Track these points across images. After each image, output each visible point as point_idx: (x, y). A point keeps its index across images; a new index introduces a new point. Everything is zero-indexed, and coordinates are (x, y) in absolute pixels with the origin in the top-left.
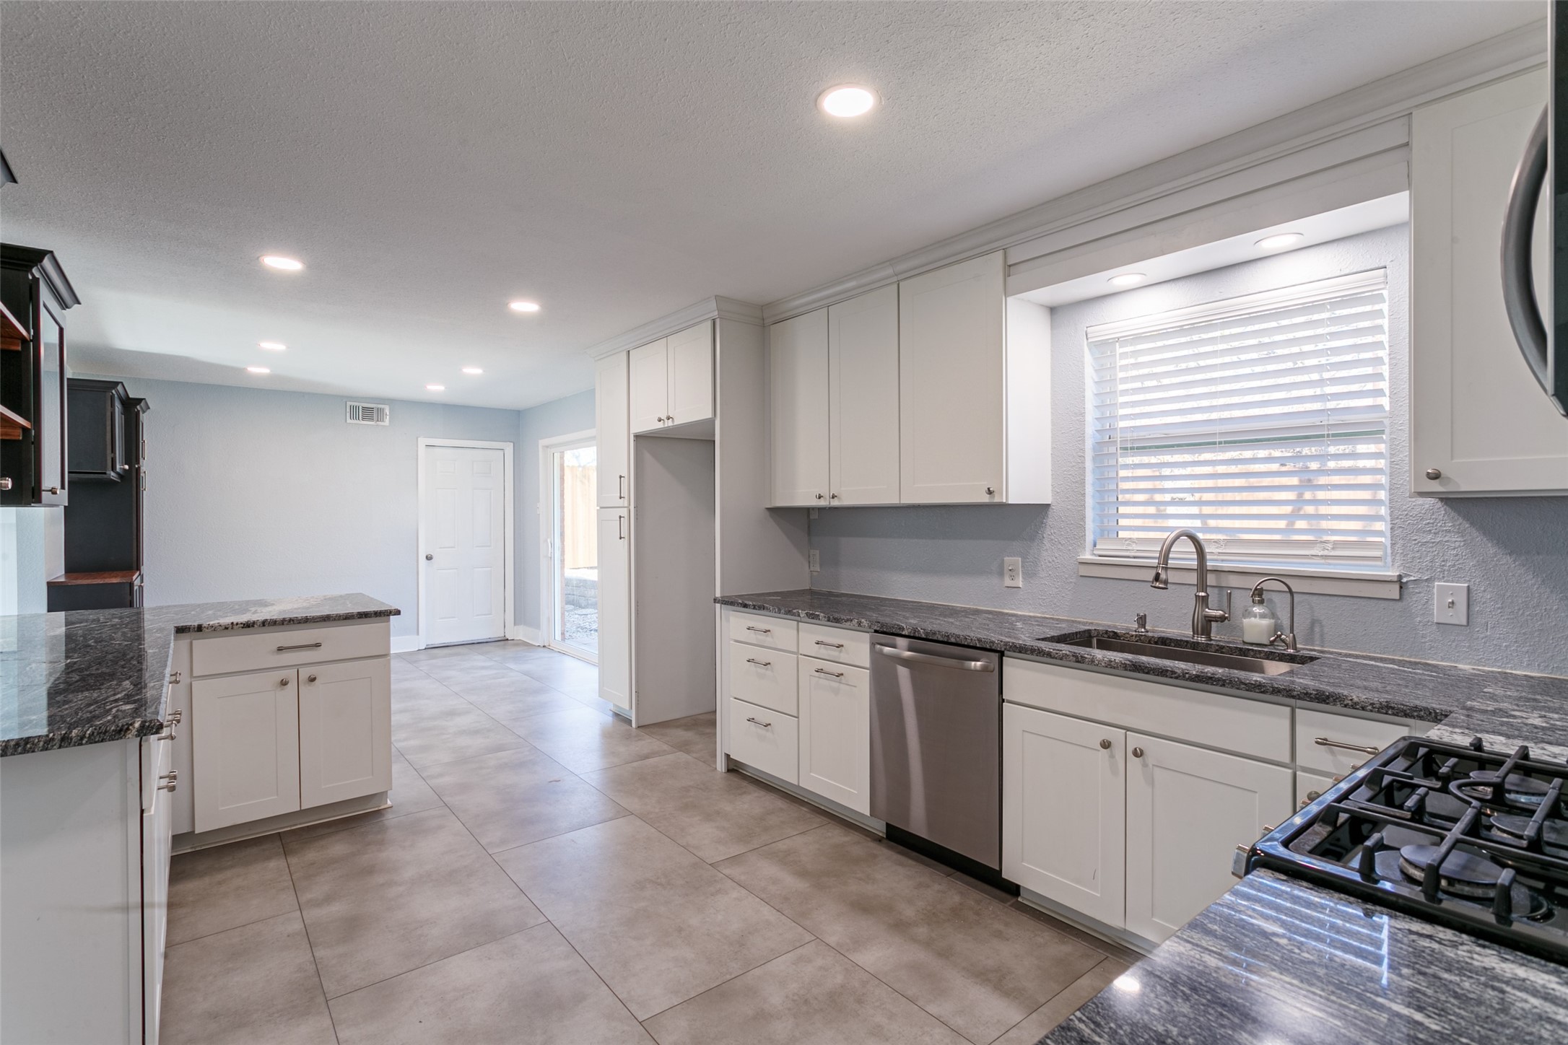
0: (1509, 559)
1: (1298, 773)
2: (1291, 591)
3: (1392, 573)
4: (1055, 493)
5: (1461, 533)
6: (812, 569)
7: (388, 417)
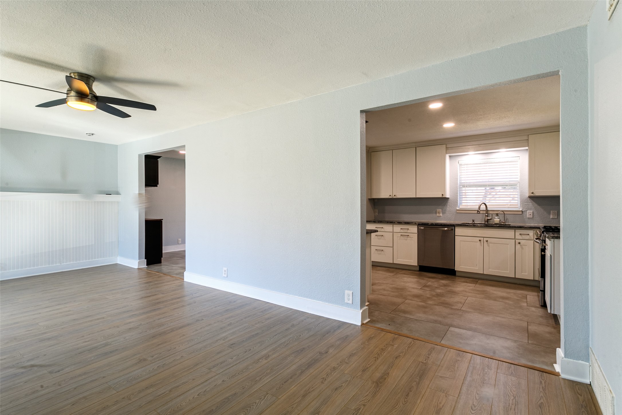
0: (539, 207)
1: (516, 240)
2: (504, 214)
3: (521, 210)
4: (450, 195)
5: (532, 202)
6: (375, 214)
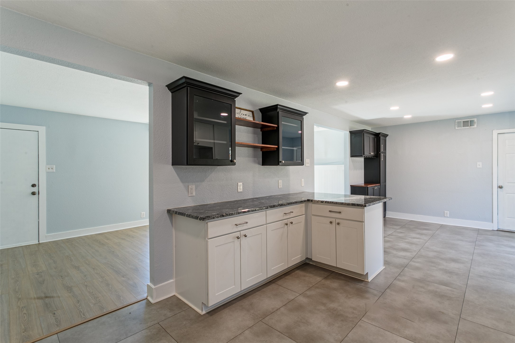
7: (476, 124)
